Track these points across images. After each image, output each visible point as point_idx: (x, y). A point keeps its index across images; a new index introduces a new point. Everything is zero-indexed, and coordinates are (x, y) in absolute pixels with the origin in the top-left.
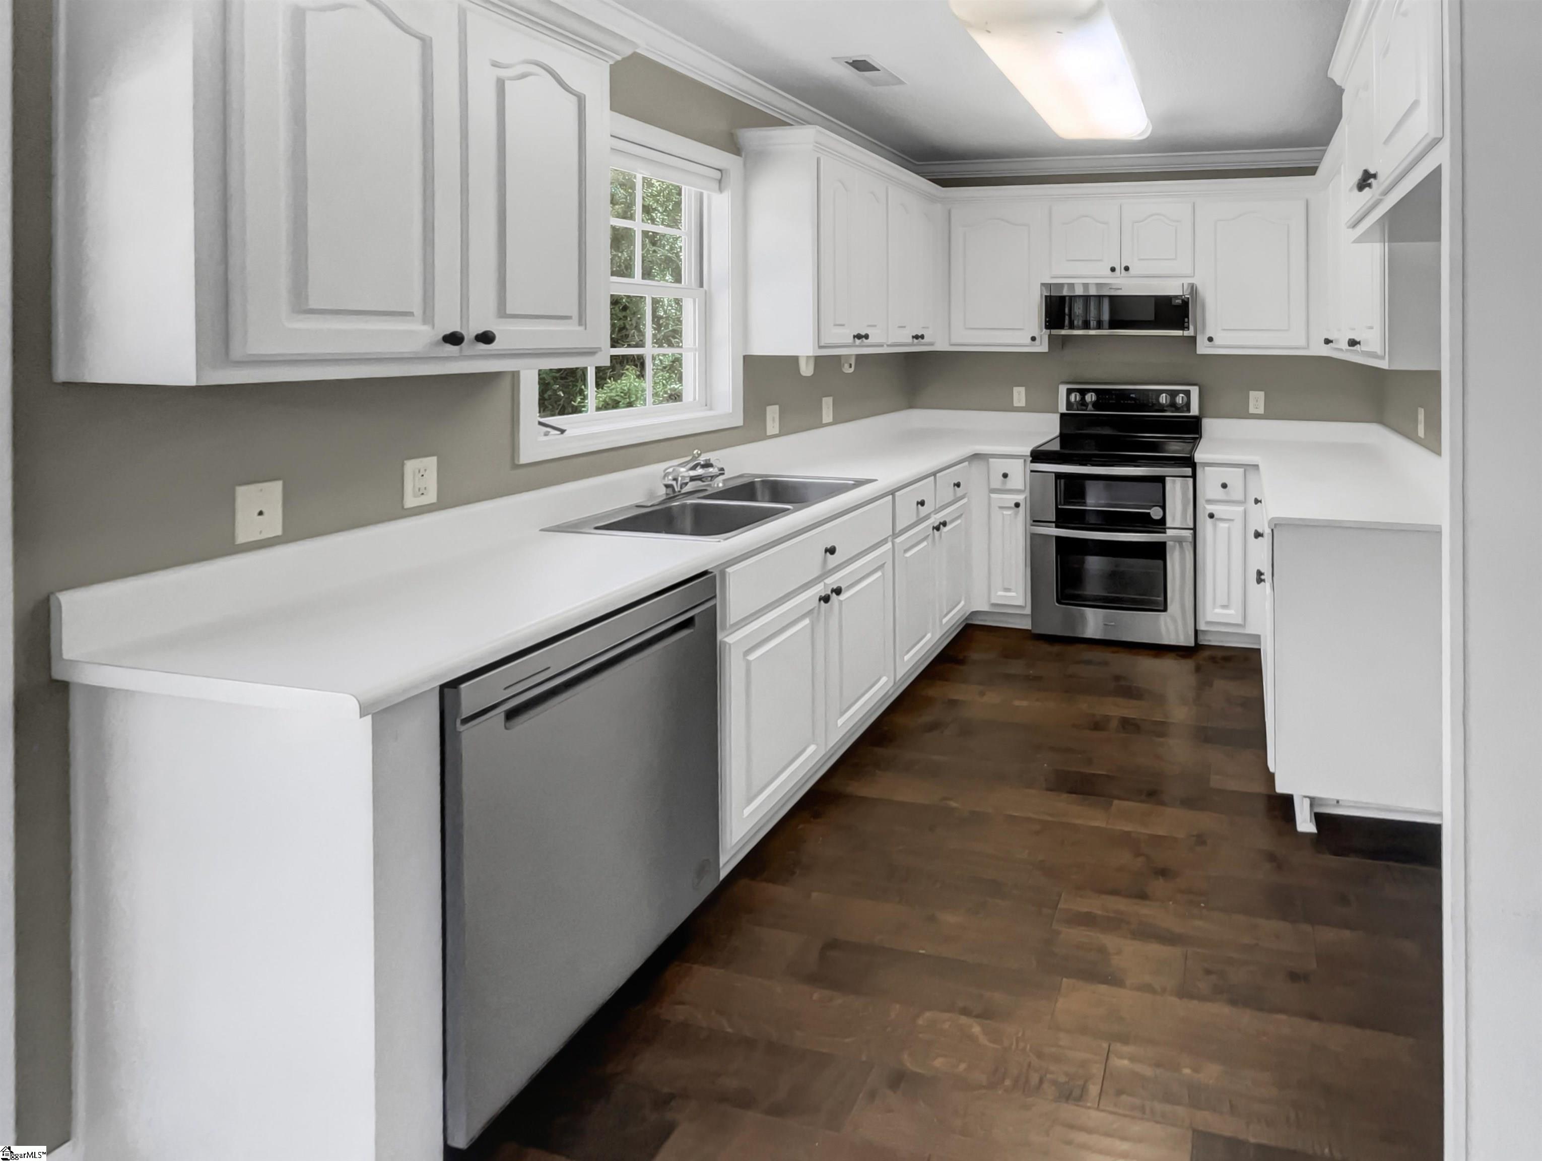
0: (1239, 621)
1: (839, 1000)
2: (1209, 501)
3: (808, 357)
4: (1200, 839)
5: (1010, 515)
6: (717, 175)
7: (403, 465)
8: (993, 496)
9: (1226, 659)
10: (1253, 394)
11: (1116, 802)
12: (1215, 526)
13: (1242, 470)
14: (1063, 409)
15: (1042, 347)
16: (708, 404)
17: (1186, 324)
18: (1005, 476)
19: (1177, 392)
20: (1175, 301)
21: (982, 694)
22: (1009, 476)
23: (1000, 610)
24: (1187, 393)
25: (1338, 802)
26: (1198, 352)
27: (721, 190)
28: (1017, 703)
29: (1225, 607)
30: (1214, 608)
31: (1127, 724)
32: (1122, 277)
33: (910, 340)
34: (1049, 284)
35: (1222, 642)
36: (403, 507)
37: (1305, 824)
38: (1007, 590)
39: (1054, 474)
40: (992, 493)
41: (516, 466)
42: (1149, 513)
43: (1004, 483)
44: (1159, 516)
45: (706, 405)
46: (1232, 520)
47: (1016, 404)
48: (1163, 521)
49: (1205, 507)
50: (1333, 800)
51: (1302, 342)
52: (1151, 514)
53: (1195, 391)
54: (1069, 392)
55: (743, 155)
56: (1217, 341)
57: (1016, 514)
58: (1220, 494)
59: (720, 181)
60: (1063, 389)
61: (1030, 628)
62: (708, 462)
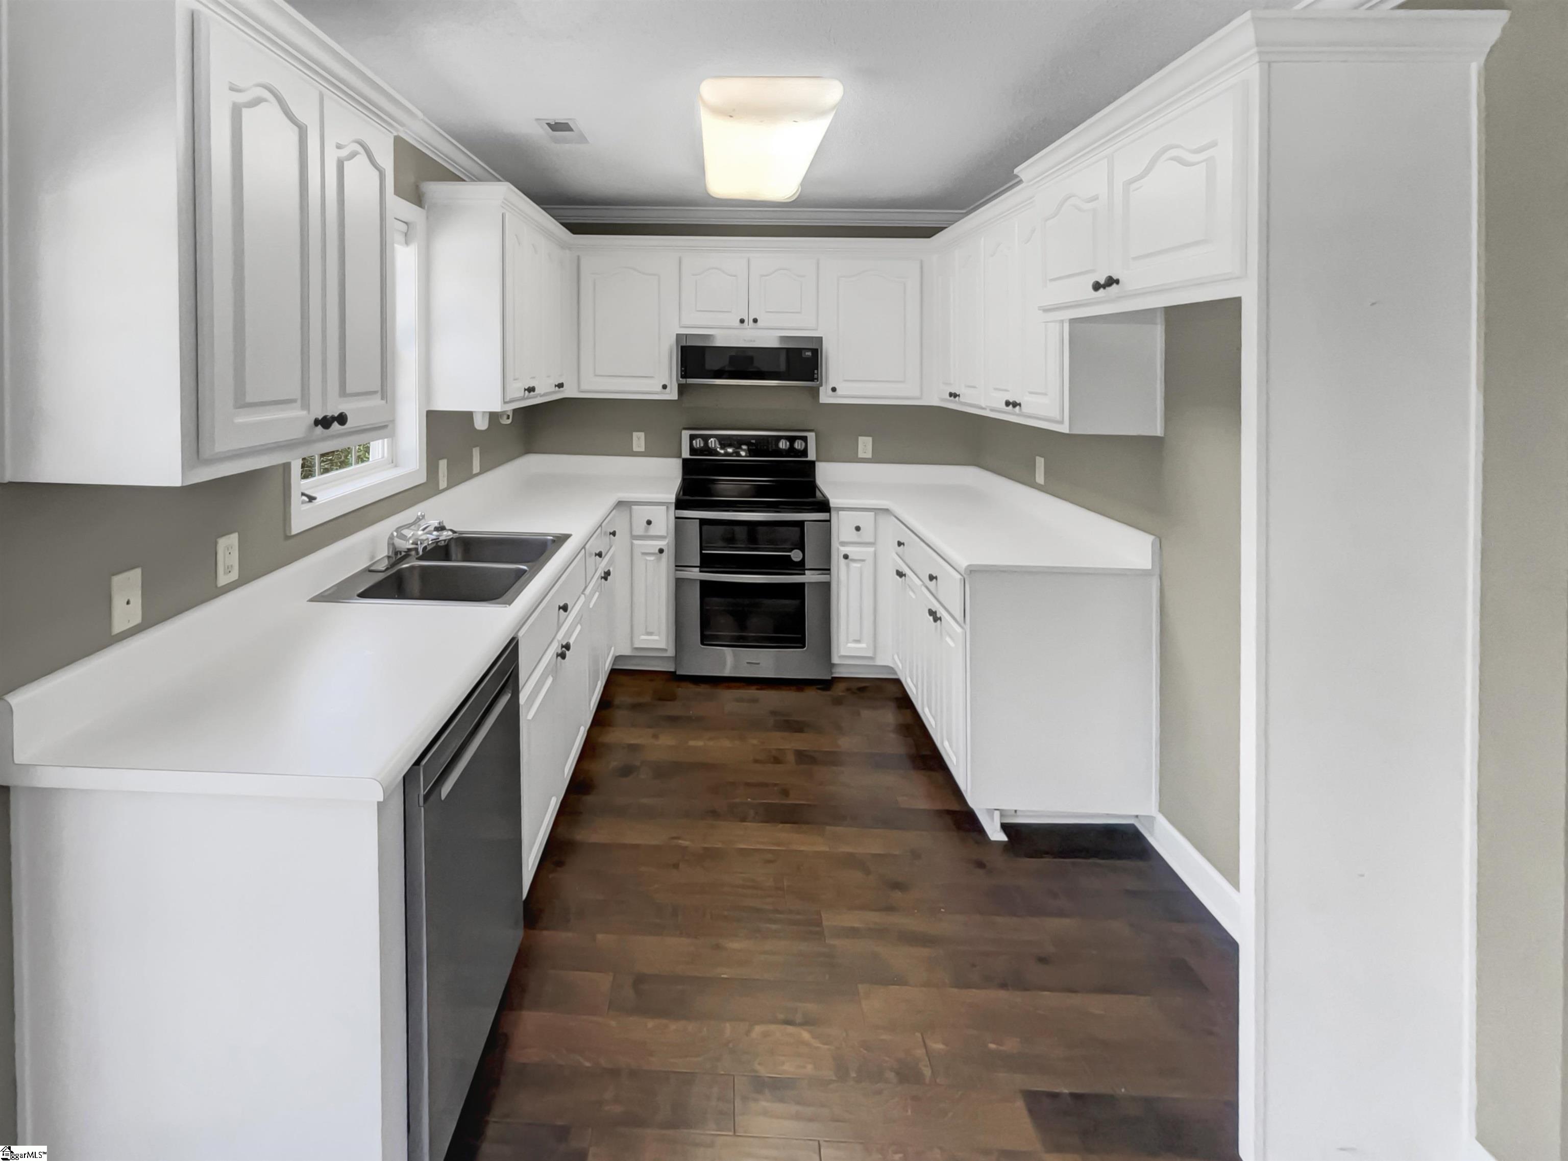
0: (870, 654)
1: (673, 1026)
2: (843, 544)
3: (484, 412)
4: (915, 855)
5: (652, 561)
6: (403, 227)
7: (216, 544)
8: (636, 542)
9: (862, 689)
10: (861, 439)
11: (828, 828)
12: (848, 566)
13: (872, 514)
14: (686, 454)
15: (672, 394)
16: (394, 461)
17: (816, 376)
18: (649, 523)
19: (795, 438)
20: (805, 354)
21: (655, 736)
22: (653, 523)
23: (642, 654)
24: (805, 439)
25: (1016, 811)
26: (821, 401)
27: (407, 243)
28: (692, 743)
29: (858, 641)
30: (847, 643)
31: (803, 757)
32: (750, 328)
33: (553, 389)
34: (684, 334)
35: (852, 673)
36: (216, 586)
37: (997, 835)
38: (651, 634)
39: (698, 520)
40: (634, 540)
41: (288, 537)
42: (790, 556)
43: (647, 530)
44: (799, 557)
45: (392, 462)
46: (863, 560)
47: (635, 449)
48: (802, 562)
49: (838, 549)
50: (1012, 810)
51: (917, 393)
52: (792, 556)
53: (811, 436)
54: (692, 438)
55: (426, 207)
56: (839, 392)
57: (659, 560)
58: (852, 536)
59: (406, 234)
60: (686, 435)
61: (672, 670)
62: (441, 524)
